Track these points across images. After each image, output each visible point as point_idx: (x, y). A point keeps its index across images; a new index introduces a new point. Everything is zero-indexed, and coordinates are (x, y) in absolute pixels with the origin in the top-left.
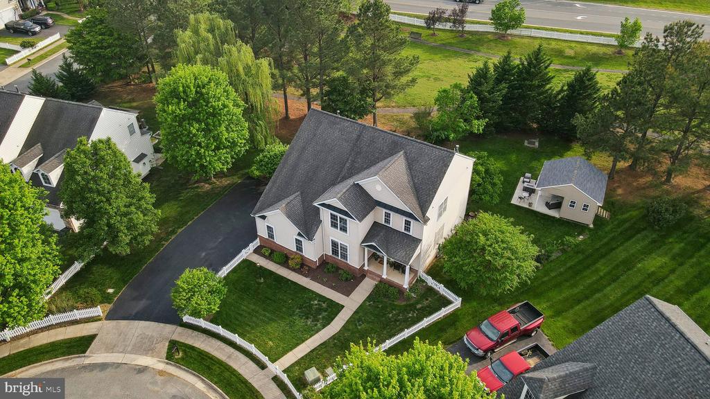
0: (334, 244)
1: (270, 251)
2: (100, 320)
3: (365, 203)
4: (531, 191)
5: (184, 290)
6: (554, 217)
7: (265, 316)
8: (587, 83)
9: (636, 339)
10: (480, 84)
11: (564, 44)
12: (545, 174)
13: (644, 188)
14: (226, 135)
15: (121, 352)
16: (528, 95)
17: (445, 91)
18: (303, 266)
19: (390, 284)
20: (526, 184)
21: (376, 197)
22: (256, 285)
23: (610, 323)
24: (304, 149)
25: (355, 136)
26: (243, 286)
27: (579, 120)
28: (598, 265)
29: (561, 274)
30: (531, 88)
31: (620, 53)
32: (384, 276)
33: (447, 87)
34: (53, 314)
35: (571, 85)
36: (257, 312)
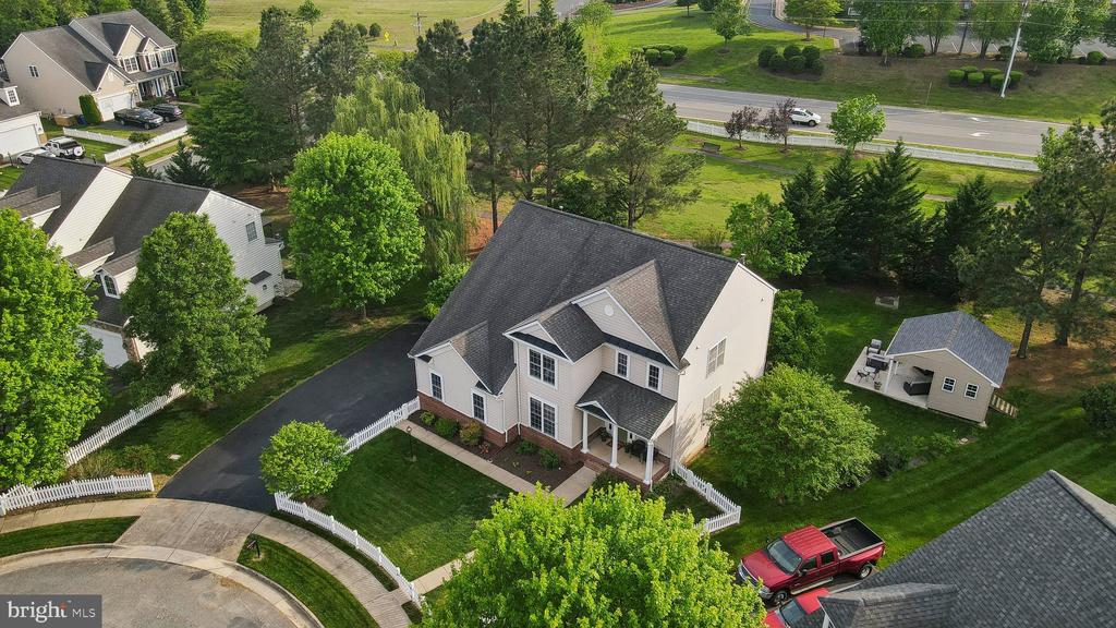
0: (535, 406)
1: (433, 417)
2: (148, 497)
3: (586, 336)
4: (880, 366)
5: (281, 449)
6: (917, 408)
7: (408, 510)
8: (978, 203)
9: (1031, 542)
10: (799, 197)
12: (904, 337)
13: (1081, 376)
14: (386, 240)
15: (170, 546)
16: (881, 219)
17: (742, 206)
18: (481, 441)
20: (871, 356)
21: (603, 326)
22: (404, 465)
23: (985, 517)
25: (581, 240)
26: (381, 465)
27: (964, 258)
29: (924, 491)
30: (885, 208)
32: (614, 465)
33: (747, 200)
34: (77, 478)
35: (951, 209)
36: (397, 504)
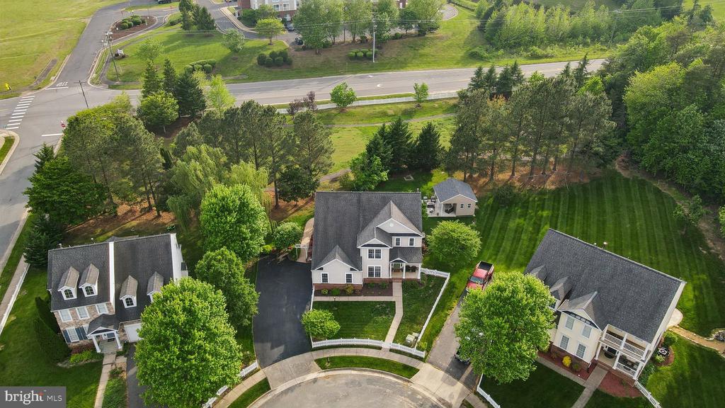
0: (371, 269)
1: (327, 290)
2: (259, 370)
6: (456, 217)
11: (384, 107)
12: (440, 194)
13: (484, 187)
15: (292, 379)
18: (355, 290)
19: (411, 280)
20: (428, 204)
21: (389, 231)
24: (325, 218)
28: (491, 234)
31: (419, 106)
32: (404, 278)
